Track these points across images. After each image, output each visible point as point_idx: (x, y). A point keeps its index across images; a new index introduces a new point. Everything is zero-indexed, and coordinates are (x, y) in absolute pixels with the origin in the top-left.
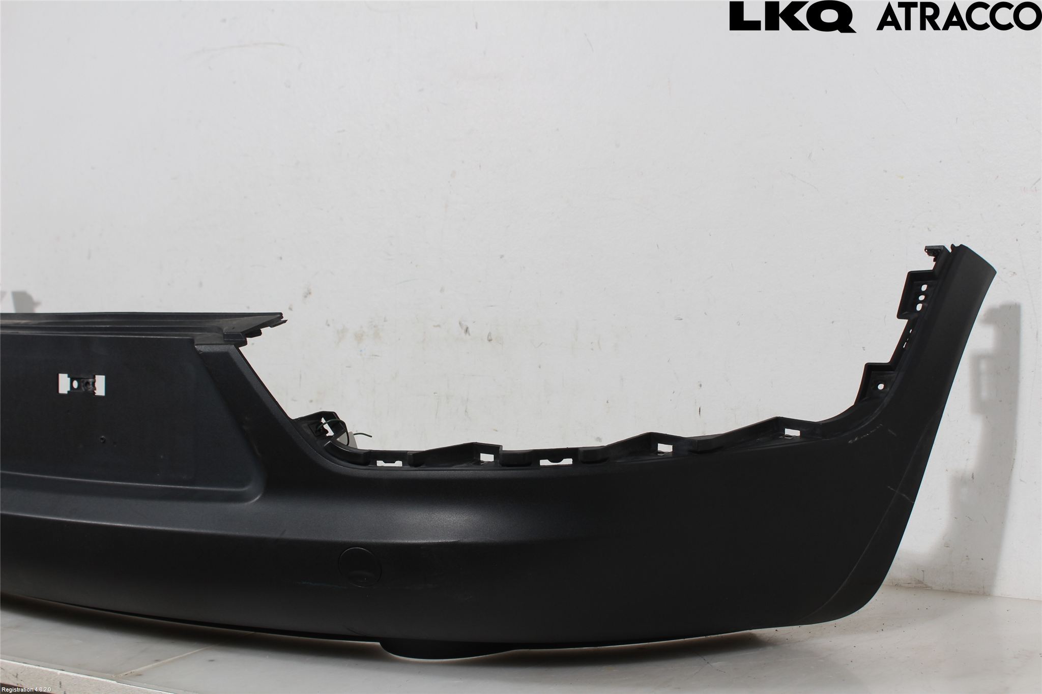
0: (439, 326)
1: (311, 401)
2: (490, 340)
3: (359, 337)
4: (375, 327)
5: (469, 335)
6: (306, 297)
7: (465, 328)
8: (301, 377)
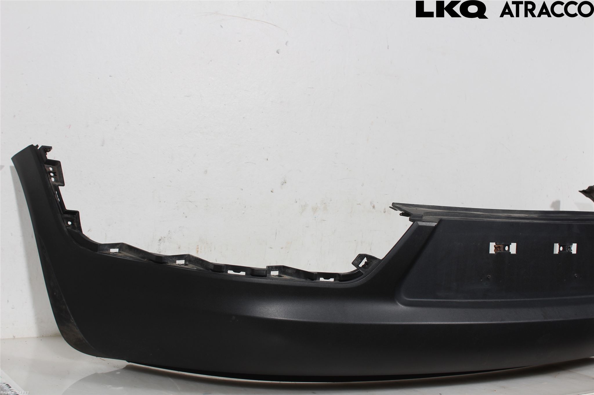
0: (359, 204)
1: (282, 248)
2: (385, 212)
3: (315, 210)
4: (324, 204)
5: (375, 209)
6: (282, 184)
7: (373, 205)
8: (276, 234)
